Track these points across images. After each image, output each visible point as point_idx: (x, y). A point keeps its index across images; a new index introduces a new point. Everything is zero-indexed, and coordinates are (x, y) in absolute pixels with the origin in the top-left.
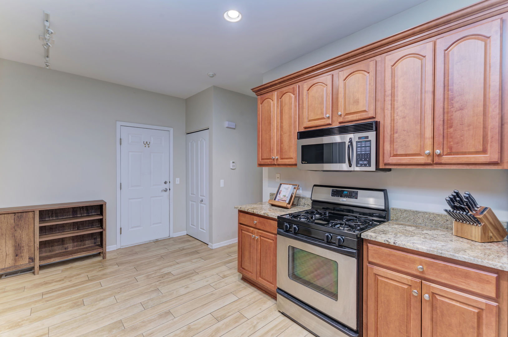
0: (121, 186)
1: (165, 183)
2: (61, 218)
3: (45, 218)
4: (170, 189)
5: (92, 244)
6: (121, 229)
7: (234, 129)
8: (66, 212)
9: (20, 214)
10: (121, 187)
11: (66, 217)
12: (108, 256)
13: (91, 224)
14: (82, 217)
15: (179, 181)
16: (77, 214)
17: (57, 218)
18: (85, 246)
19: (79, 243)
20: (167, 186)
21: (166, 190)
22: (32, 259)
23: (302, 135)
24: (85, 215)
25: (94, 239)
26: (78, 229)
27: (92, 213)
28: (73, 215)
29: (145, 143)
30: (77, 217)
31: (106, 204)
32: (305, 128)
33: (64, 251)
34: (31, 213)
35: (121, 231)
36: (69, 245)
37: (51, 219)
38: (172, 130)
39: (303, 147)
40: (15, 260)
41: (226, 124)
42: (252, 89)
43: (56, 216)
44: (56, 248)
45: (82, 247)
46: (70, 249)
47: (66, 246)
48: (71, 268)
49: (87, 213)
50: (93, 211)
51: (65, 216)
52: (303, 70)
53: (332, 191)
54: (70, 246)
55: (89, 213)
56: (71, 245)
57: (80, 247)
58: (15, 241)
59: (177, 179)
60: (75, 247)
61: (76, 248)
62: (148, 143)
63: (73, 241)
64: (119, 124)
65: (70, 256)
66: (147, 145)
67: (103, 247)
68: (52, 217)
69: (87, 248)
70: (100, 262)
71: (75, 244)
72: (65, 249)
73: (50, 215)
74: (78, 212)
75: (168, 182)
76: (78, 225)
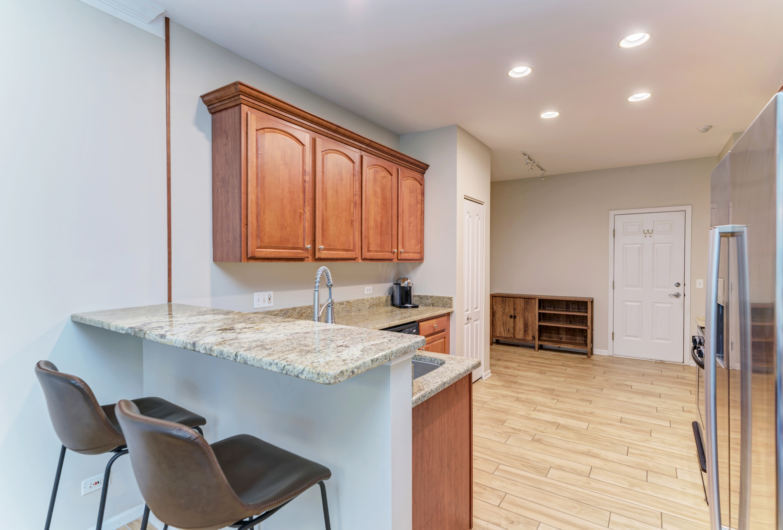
0: (613, 284)
1: (678, 285)
2: (557, 309)
3: (546, 307)
4: (684, 295)
5: (582, 341)
6: (613, 333)
8: (561, 304)
9: (527, 300)
10: (613, 285)
13: (581, 320)
14: (573, 311)
15: (702, 284)
16: (569, 309)
17: (554, 309)
19: (572, 337)
20: (680, 290)
21: (677, 296)
22: (534, 338)
24: (576, 310)
25: (585, 337)
26: (570, 322)
27: (582, 309)
28: (566, 309)
29: (646, 232)
30: (569, 311)
34: (534, 300)
35: (613, 336)
38: (689, 209)
40: (525, 335)
43: (554, 307)
44: (553, 335)
45: (573, 341)
46: (563, 340)
47: (561, 336)
48: (560, 355)
49: (578, 309)
50: (583, 307)
51: (560, 308)
54: (564, 337)
55: (580, 309)
56: (565, 336)
57: (571, 341)
58: (525, 320)
59: (698, 281)
60: (567, 339)
62: (650, 232)
63: (566, 333)
64: (612, 213)
66: (648, 235)
67: (591, 347)
68: (551, 307)
69: (576, 343)
71: (568, 336)
72: (560, 339)
73: (549, 305)
74: (571, 307)
75: (682, 285)
76: (570, 319)
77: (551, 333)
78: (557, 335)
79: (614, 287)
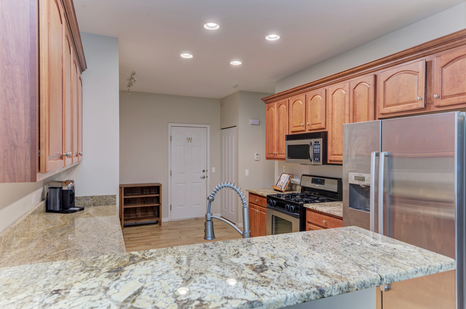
0: (171, 172)
1: (204, 171)
2: (134, 194)
3: (126, 193)
4: (207, 177)
5: (152, 215)
6: (171, 206)
7: (259, 125)
10: (171, 173)
11: (137, 194)
12: (162, 224)
13: (151, 200)
14: (146, 194)
15: (214, 170)
16: (143, 192)
17: (132, 194)
18: (148, 216)
19: (145, 213)
20: (205, 174)
21: (204, 178)
23: (289, 138)
24: (148, 193)
25: (154, 211)
26: (144, 202)
27: (152, 192)
28: (141, 193)
29: (188, 139)
30: (144, 194)
31: (161, 186)
32: (293, 132)
33: (136, 217)
35: (171, 208)
36: (139, 213)
37: (129, 194)
38: (208, 127)
39: (289, 146)
41: (251, 121)
42: (262, 99)
43: (132, 193)
44: (131, 214)
45: (146, 216)
46: (139, 217)
47: (137, 214)
48: (141, 228)
49: (149, 192)
50: (153, 190)
51: (137, 193)
52: (289, 90)
53: (312, 179)
54: (140, 214)
55: (150, 192)
56: (140, 213)
57: (145, 216)
59: (213, 168)
60: (142, 216)
61: (143, 216)
62: (190, 139)
63: (141, 211)
64: (170, 125)
65: (140, 220)
66: (189, 140)
67: (159, 217)
68: (130, 193)
69: (149, 217)
70: (158, 227)
71: (143, 213)
72: (137, 216)
73: (129, 191)
74: (144, 191)
75: (206, 171)
76: (144, 200)
77: (130, 213)
78: (134, 214)
79: (171, 174)
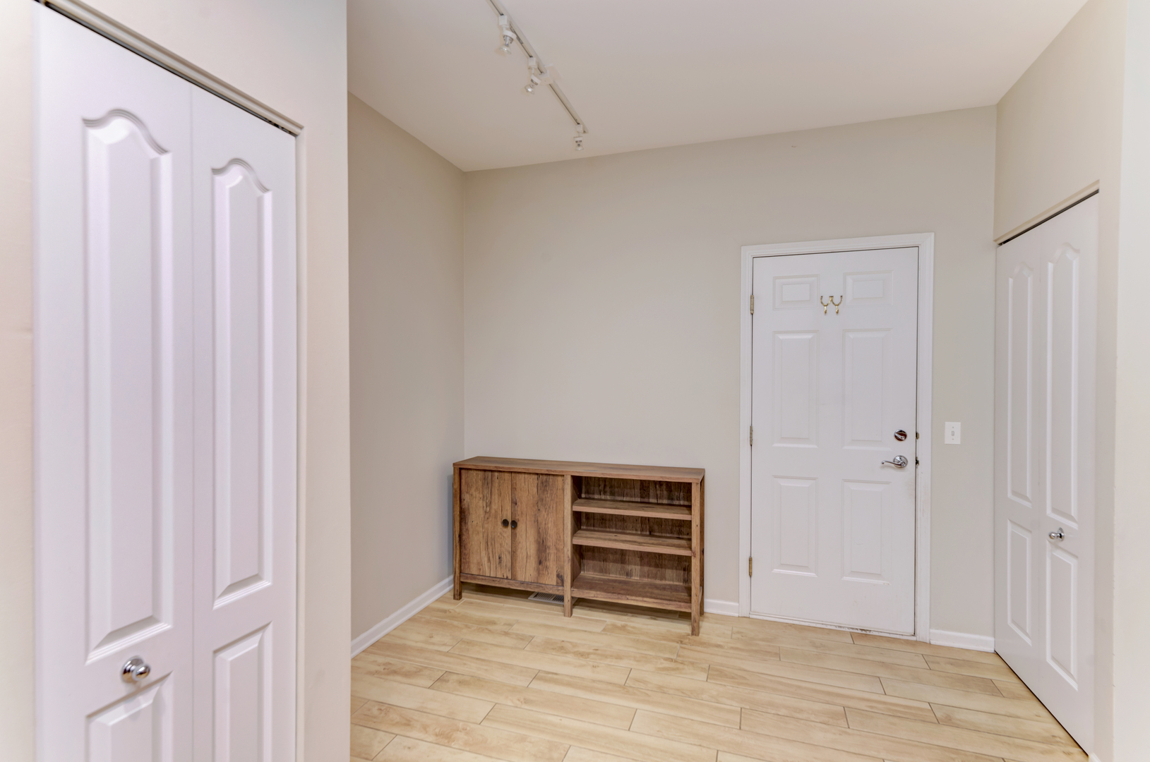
0: (751, 434)
1: (901, 435)
2: (620, 498)
3: (594, 494)
4: (917, 462)
5: (678, 581)
6: (750, 560)
8: (628, 486)
9: (545, 477)
10: (751, 437)
11: (628, 499)
14: (657, 509)
15: (957, 434)
16: (648, 496)
17: (612, 498)
18: (663, 582)
19: (653, 570)
20: (905, 449)
21: (901, 465)
22: (560, 578)
24: (665, 501)
25: (684, 570)
26: (650, 532)
27: (678, 499)
28: (641, 497)
29: (826, 300)
30: (649, 506)
31: (702, 482)
33: (623, 578)
34: (560, 479)
35: (750, 568)
36: (633, 567)
37: (603, 497)
38: (928, 243)
40: (538, 571)
43: (612, 494)
45: (658, 582)
46: (635, 578)
47: (629, 567)
49: (669, 499)
50: (682, 494)
51: (627, 495)
54: (637, 573)
56: (638, 568)
58: (539, 533)
59: (948, 425)
60: (644, 576)
61: (646, 580)
62: (837, 300)
63: (641, 561)
64: (747, 252)
65: (624, 597)
66: (832, 309)
68: (605, 493)
69: (664, 588)
70: (681, 640)
71: (646, 569)
72: (627, 575)
73: (602, 487)
74: (651, 494)
75: (911, 435)
76: (652, 528)
77: (605, 560)
78: (619, 565)
79: (751, 441)
